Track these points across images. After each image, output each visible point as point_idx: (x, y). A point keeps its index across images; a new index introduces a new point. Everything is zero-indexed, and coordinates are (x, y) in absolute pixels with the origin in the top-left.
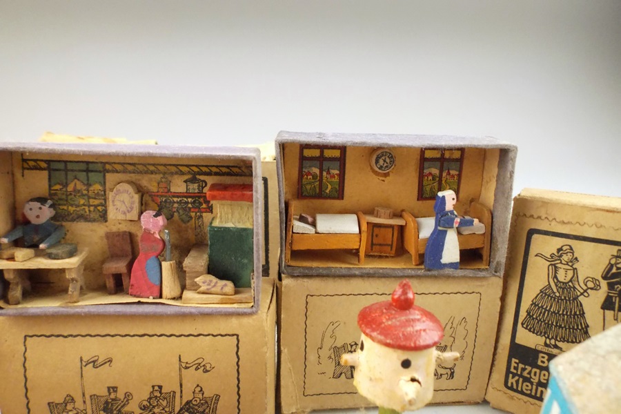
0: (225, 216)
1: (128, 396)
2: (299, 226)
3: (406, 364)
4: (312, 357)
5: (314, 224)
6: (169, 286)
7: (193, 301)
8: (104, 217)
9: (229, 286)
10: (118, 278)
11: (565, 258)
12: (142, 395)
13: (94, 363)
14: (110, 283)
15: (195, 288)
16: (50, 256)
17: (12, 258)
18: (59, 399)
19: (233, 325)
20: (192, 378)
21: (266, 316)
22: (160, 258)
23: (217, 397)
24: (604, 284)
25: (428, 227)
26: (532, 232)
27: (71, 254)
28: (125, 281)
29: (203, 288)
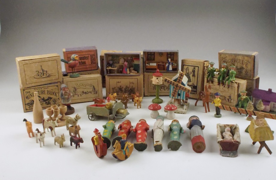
0: (136, 62)
1: (123, 87)
2: (147, 65)
3: (157, 79)
4: (149, 85)
5: (149, 64)
6: (128, 72)
7: (132, 74)
8: (119, 63)
9: (136, 72)
10: (121, 71)
11: (188, 69)
12: (125, 87)
13: (118, 82)
14: (120, 72)
15: (132, 72)
16: (113, 68)
17: (109, 68)
18: (114, 87)
19: (137, 77)
20: (131, 85)
21: (142, 76)
22: (127, 68)
23: (135, 88)
24: (192, 72)
25: (167, 65)
26: (184, 65)
27: (116, 67)
28: (122, 72)
29: (133, 72)
